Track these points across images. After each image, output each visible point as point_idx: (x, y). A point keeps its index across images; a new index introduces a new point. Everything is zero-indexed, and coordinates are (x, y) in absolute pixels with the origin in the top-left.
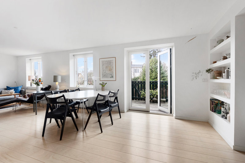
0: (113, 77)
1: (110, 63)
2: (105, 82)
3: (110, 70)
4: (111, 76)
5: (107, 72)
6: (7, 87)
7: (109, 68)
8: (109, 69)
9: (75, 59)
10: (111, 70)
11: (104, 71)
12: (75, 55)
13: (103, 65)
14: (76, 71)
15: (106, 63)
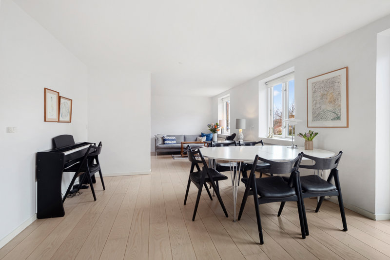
0: (338, 118)
1: (331, 84)
2: (315, 131)
3: (331, 102)
4: (333, 115)
5: (323, 107)
6: (202, 133)
7: (329, 97)
8: (328, 100)
9: (269, 89)
10: (334, 101)
11: (318, 106)
12: (269, 81)
13: (315, 92)
14: (271, 110)
15: (322, 85)
